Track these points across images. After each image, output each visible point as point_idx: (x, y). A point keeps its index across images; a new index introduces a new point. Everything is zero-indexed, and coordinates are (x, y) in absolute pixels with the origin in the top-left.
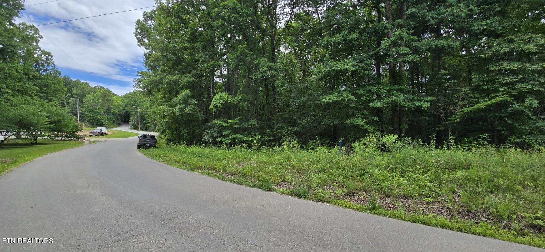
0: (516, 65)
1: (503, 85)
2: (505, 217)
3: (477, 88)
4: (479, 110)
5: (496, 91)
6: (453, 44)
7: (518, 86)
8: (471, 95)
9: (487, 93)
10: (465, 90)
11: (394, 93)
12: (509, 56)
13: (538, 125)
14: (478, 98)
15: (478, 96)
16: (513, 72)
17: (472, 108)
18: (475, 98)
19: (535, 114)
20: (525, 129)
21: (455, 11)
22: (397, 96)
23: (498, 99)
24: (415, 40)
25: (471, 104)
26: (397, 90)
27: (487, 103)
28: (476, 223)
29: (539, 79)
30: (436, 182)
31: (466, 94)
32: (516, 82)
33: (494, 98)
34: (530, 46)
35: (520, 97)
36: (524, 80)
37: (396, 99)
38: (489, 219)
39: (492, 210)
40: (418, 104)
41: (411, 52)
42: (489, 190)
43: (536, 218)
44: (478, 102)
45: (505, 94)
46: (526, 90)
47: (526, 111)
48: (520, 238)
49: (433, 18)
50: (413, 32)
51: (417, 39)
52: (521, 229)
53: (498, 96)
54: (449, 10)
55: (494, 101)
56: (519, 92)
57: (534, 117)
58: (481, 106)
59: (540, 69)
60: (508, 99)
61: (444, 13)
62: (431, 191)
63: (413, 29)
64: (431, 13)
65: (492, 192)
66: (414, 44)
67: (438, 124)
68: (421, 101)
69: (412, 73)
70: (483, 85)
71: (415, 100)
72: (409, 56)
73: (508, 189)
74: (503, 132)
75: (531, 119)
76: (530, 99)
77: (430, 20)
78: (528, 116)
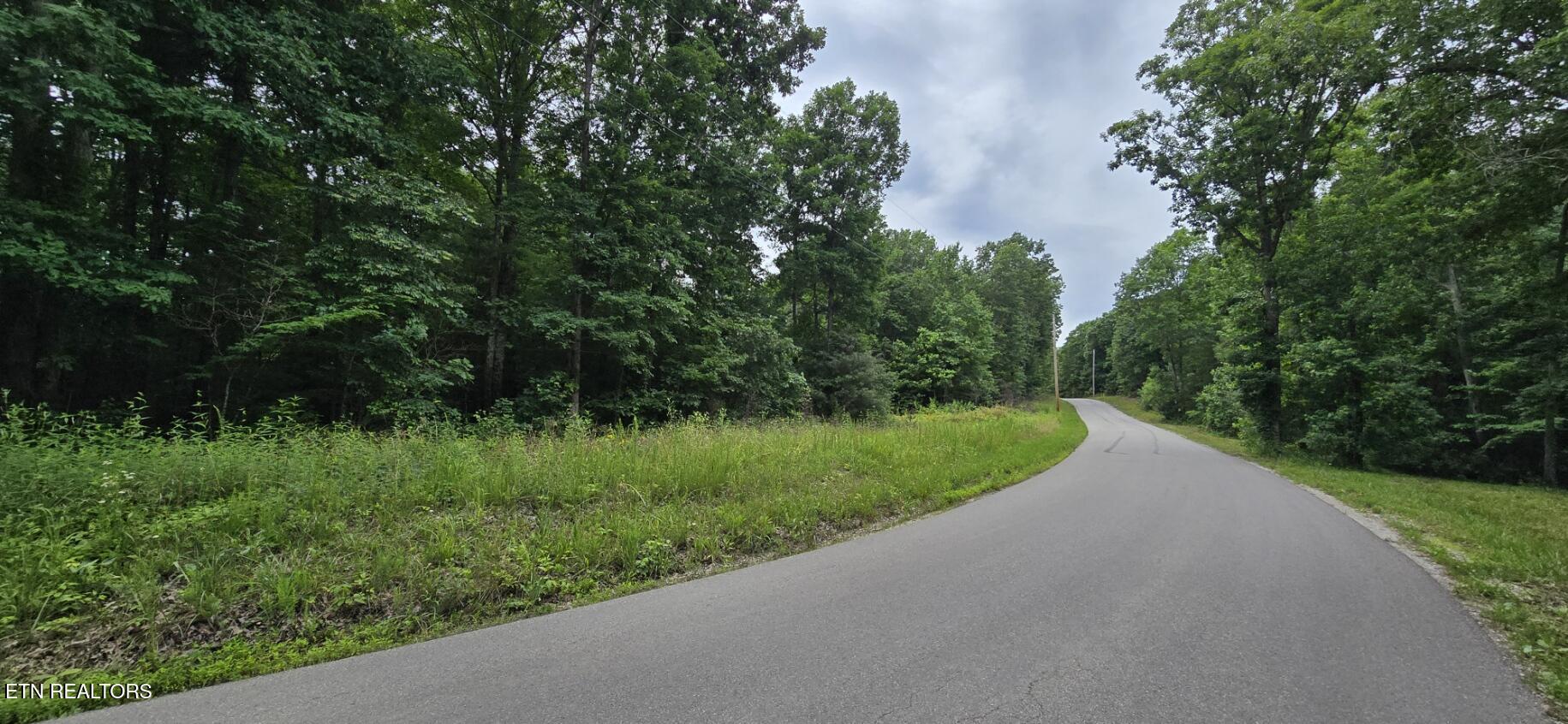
0: (399, 241)
1: (371, 280)
2: (290, 610)
3: (315, 275)
4: (314, 332)
5: (355, 290)
6: (267, 136)
7: (399, 288)
8: (299, 290)
9: (338, 293)
10: (285, 273)
11: (19, 228)
12: (393, 217)
13: (422, 377)
14: (316, 302)
15: (315, 295)
16: (397, 257)
17: (294, 324)
18: (307, 299)
19: (422, 355)
20: (401, 387)
21: (283, 49)
22: (35, 246)
23: (356, 311)
24: (142, 73)
25: (295, 314)
26: (41, 224)
27: (332, 317)
28: (213, 649)
29: (435, 283)
31: (286, 284)
32: (397, 279)
33: (349, 306)
34: (428, 209)
35: (401, 314)
36: (409, 279)
37: (28, 253)
38: (250, 627)
39: (267, 597)
40: (126, 287)
41: (120, 105)
42: (273, 545)
43: (357, 589)
44: (313, 312)
45: (372, 302)
46: (410, 300)
47: (404, 345)
48: (315, 651)
49: (220, 36)
50: (136, 38)
51: (150, 69)
52: (320, 627)
53: (356, 304)
54: (269, 38)
55: (348, 314)
56: (401, 304)
57: (417, 361)
58: (318, 322)
59: (437, 261)
60: (377, 314)
61: (254, 40)
63: (140, 31)
64: (216, 16)
65: (276, 550)
66: (140, 83)
68: (141, 279)
69: (134, 182)
70: (331, 270)
71: (117, 275)
72: (109, 114)
73: (320, 535)
74: (359, 392)
75: (414, 365)
76: (414, 320)
77: (210, 38)
78: (409, 358)
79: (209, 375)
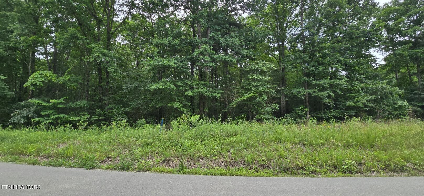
0: (259, 77)
1: (254, 87)
2: (251, 163)
3: (243, 87)
4: (244, 100)
5: (251, 90)
6: (233, 60)
7: (260, 88)
8: (240, 91)
9: (248, 90)
10: (238, 88)
11: (200, 86)
12: (257, 71)
13: (267, 109)
14: (244, 93)
15: (243, 92)
16: (258, 81)
17: (240, 99)
18: (242, 93)
19: (266, 104)
20: (262, 112)
21: (234, 41)
22: (202, 89)
23: (252, 94)
24: (213, 54)
25: (240, 96)
26: (203, 85)
27: (247, 96)
28: (238, 168)
29: (267, 85)
30: (220, 146)
31: (238, 90)
32: (259, 86)
33: (250, 94)
34: (264, 68)
35: (260, 95)
36: (262, 85)
37: (202, 90)
38: (244, 165)
39: (246, 159)
40: (214, 94)
41: (211, 61)
42: (245, 147)
43: (263, 161)
44: (243, 96)
45: (254, 92)
46: (262, 90)
47: (262, 101)
48: (256, 173)
49: (224, 42)
50: (212, 48)
51: (214, 53)
52: (257, 168)
53: (251, 93)
54: (231, 39)
55: (250, 95)
56: (260, 91)
57: (265, 105)
58: (244, 98)
59: (267, 80)
60: (256, 95)
61: (229, 41)
62: (217, 152)
63: (213, 46)
64: (222, 39)
65: (246, 149)
66: (213, 56)
67: (225, 108)
68: (216, 93)
69: (212, 74)
70: (246, 86)
71: (213, 92)
72: (210, 63)
73: (253, 146)
74: (254, 113)
75: (264, 106)
76: (264, 95)
77: (222, 43)
78: (263, 104)
79: (227, 111)
